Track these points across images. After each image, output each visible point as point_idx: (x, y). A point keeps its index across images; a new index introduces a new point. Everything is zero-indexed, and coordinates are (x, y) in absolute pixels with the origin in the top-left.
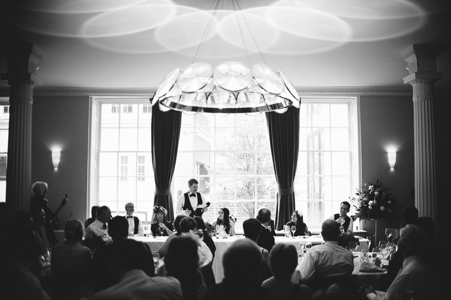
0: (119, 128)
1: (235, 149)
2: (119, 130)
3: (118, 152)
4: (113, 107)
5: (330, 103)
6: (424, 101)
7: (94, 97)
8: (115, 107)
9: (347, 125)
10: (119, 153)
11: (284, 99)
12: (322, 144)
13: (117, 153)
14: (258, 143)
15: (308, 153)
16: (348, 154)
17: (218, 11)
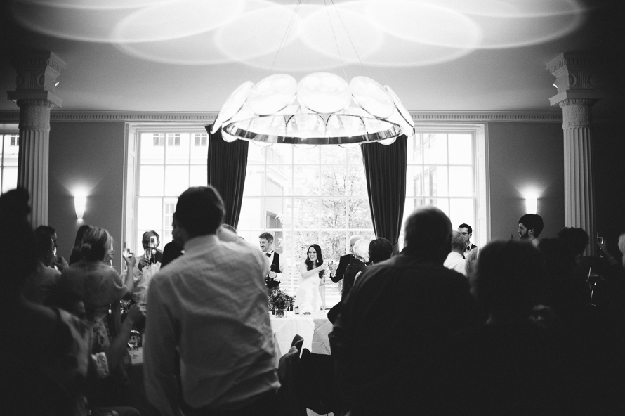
0: (165, 165)
1: (319, 193)
2: (165, 168)
3: (163, 197)
4: (154, 138)
5: (447, 132)
6: (579, 129)
7: (131, 124)
8: (158, 138)
9: (470, 162)
10: (165, 199)
11: (392, 125)
12: (434, 188)
13: (161, 199)
14: (350, 187)
15: (415, 200)
16: (471, 201)
17: (302, 6)
